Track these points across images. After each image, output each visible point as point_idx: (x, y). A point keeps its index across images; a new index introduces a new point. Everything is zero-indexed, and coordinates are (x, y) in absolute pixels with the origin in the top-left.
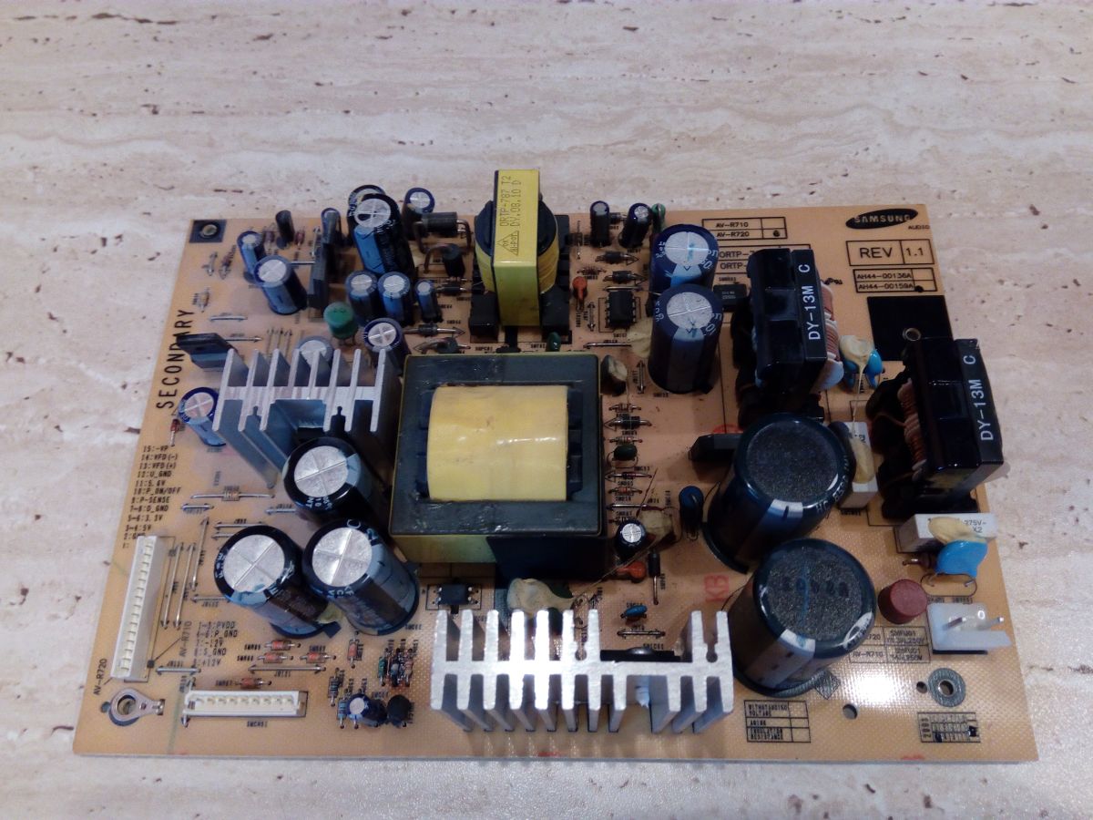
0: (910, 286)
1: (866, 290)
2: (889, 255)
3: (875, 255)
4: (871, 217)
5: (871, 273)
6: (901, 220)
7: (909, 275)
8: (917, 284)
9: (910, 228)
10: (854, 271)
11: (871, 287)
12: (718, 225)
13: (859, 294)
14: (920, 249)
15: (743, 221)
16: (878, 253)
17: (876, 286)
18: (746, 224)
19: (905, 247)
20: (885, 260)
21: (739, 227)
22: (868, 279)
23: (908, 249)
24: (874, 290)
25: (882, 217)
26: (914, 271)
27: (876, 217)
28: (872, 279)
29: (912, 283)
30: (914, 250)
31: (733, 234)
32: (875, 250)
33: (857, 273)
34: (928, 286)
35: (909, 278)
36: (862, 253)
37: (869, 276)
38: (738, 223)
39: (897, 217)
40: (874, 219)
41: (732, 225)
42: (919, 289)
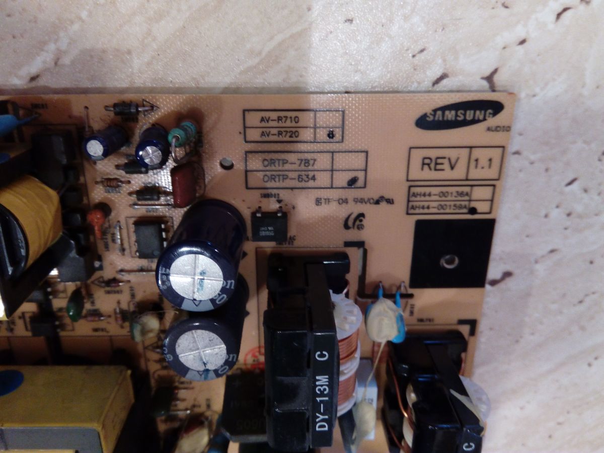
0: (465, 207)
1: (417, 211)
2: (452, 168)
3: (439, 167)
4: (447, 112)
5: (427, 190)
6: (481, 117)
7: (467, 194)
8: (473, 204)
9: (489, 129)
10: (410, 187)
11: (423, 208)
12: (262, 120)
13: (408, 216)
14: (490, 160)
15: (293, 114)
16: (442, 164)
17: (428, 208)
18: (297, 120)
19: (473, 157)
20: (447, 174)
21: (288, 123)
22: (423, 198)
23: (477, 160)
24: (426, 211)
25: (459, 112)
26: (475, 188)
27: (453, 112)
28: (427, 198)
29: (467, 203)
30: (483, 162)
31: (280, 133)
32: (439, 161)
33: (413, 190)
34: (482, 207)
35: (467, 198)
36: (424, 164)
37: (424, 195)
38: (286, 117)
39: (478, 112)
40: (450, 115)
41: (279, 119)
42: (473, 211)
